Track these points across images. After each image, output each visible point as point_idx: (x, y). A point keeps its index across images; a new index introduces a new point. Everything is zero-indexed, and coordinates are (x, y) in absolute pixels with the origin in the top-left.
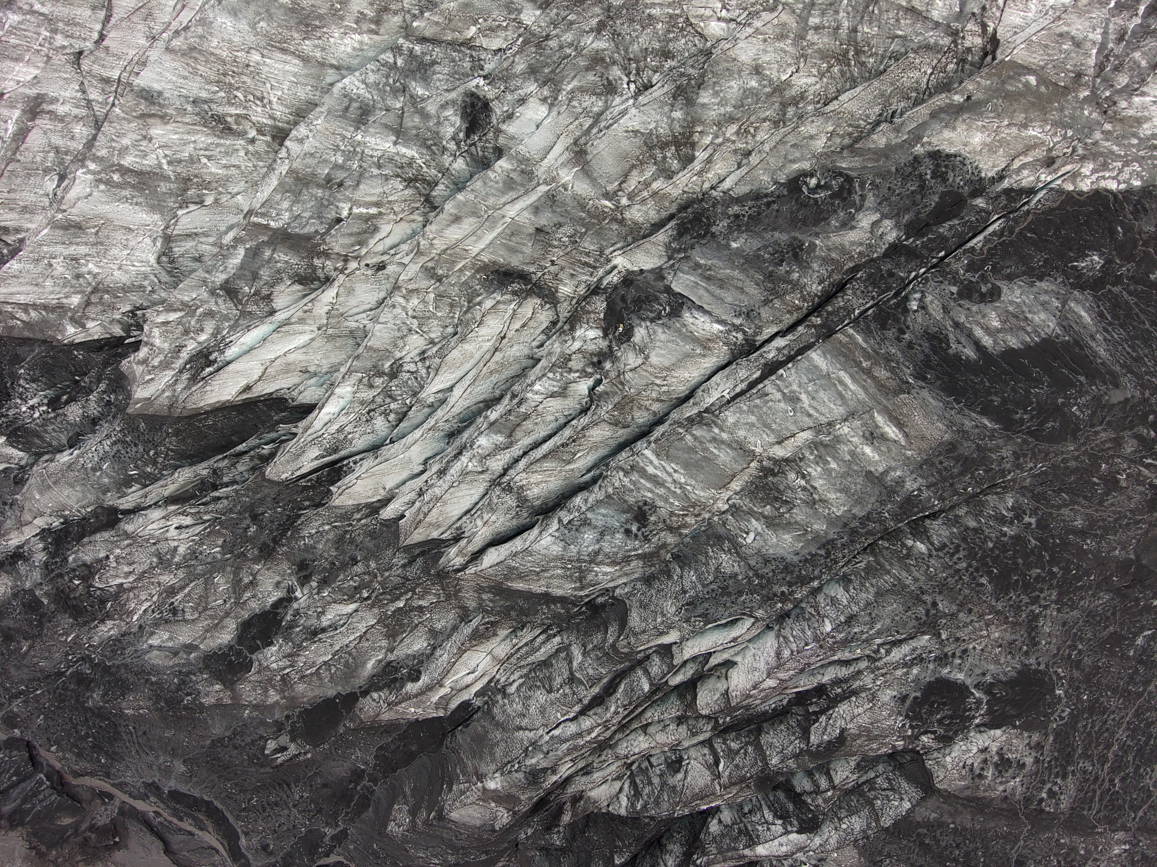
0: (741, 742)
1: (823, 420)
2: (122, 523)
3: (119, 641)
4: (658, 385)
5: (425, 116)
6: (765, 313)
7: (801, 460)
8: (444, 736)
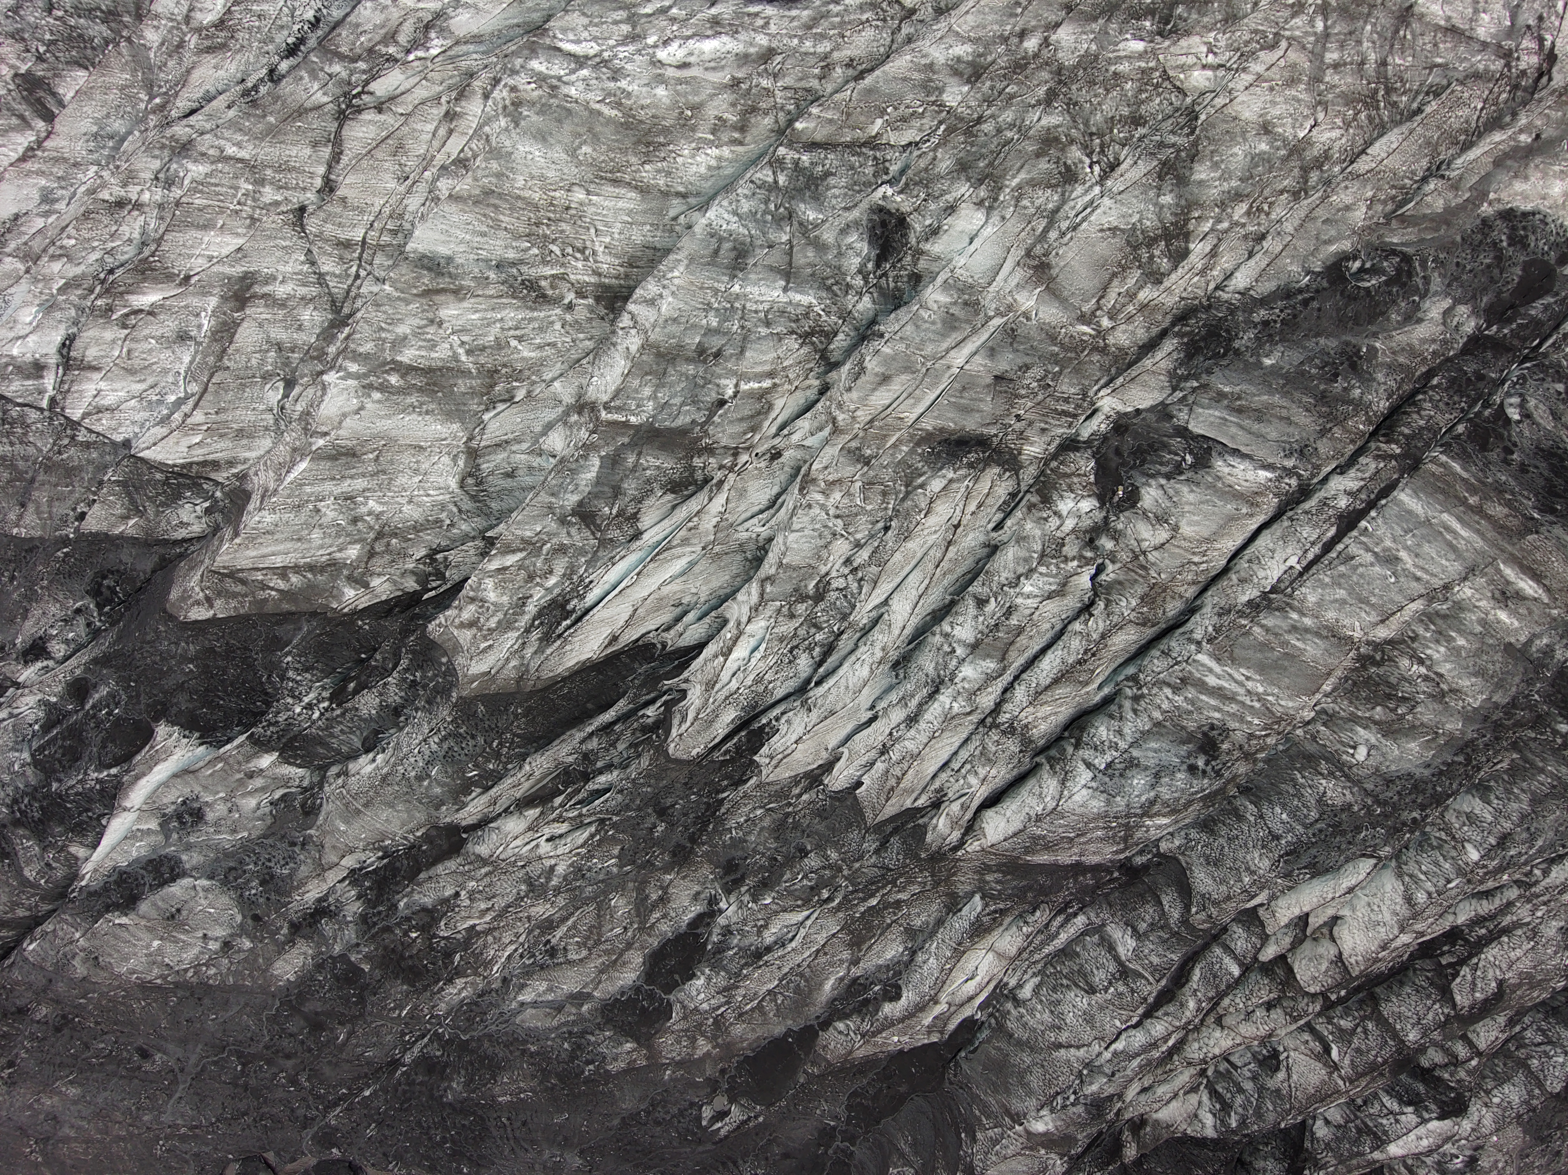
0: (1355, 1018)
1: (1437, 583)
2: (470, 845)
3: (476, 1004)
4: (1195, 564)
5: (821, 247)
6: (1324, 447)
7: (1413, 639)
8: (945, 1067)
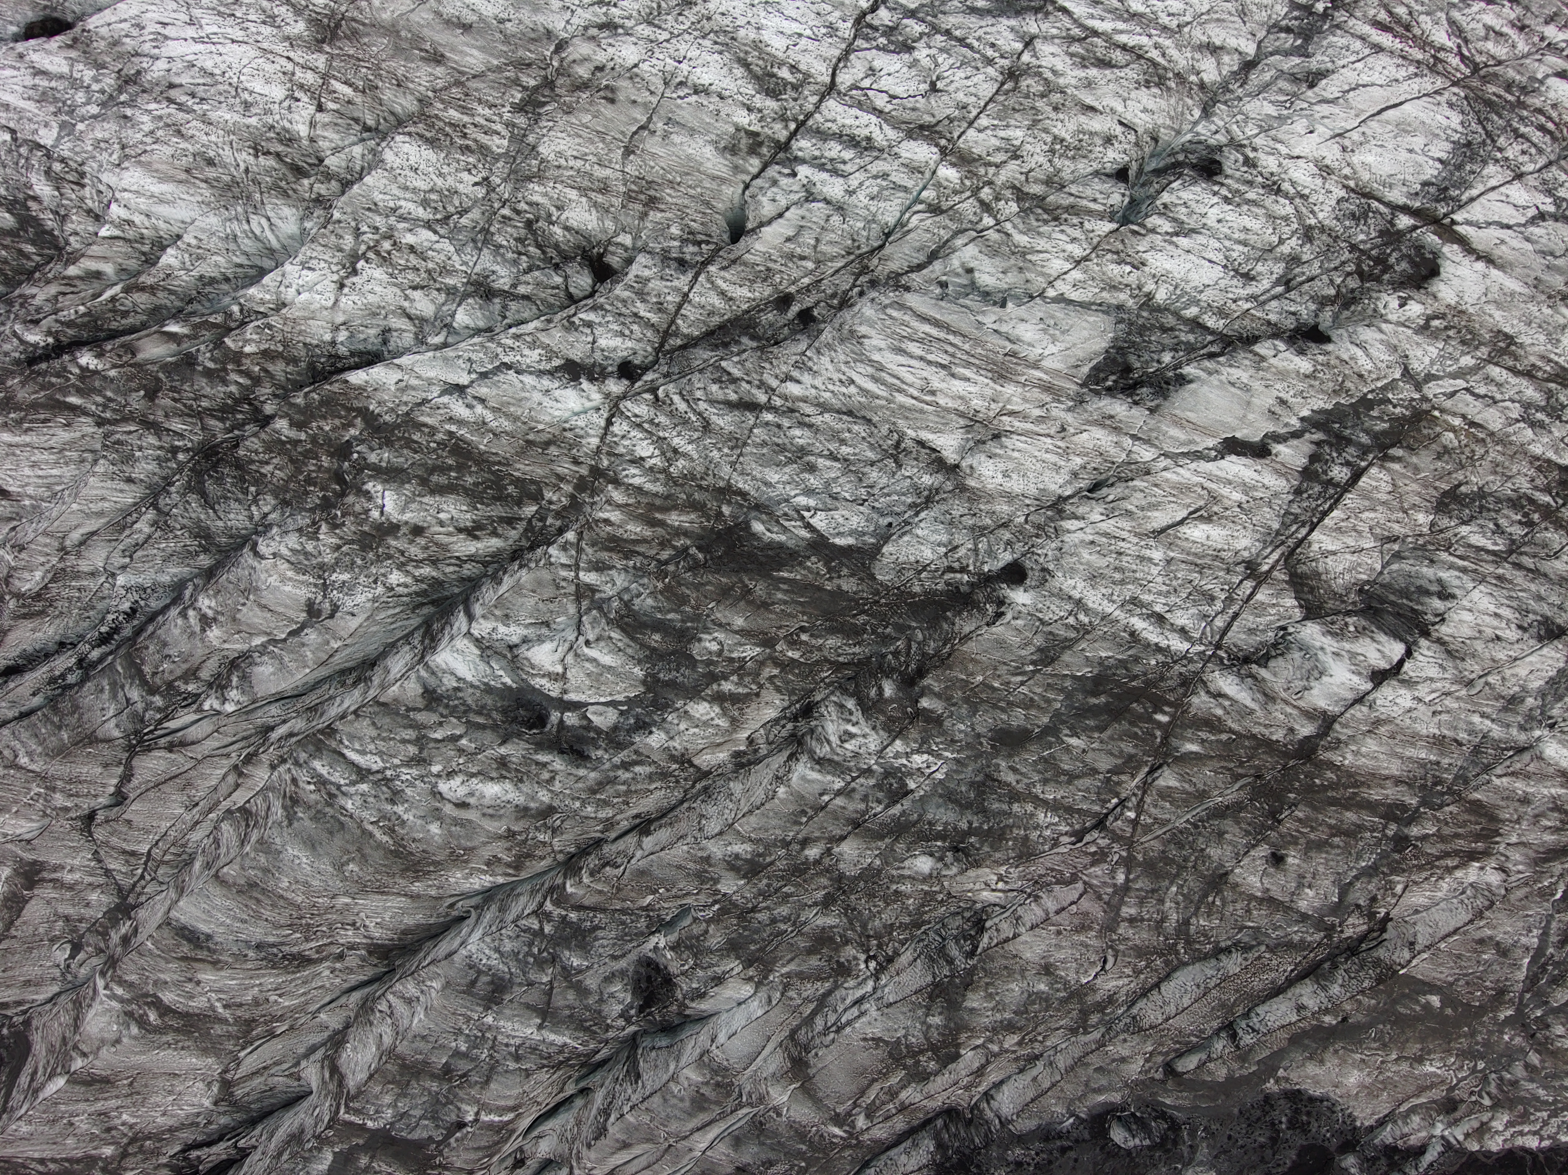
5: (582, 991)
